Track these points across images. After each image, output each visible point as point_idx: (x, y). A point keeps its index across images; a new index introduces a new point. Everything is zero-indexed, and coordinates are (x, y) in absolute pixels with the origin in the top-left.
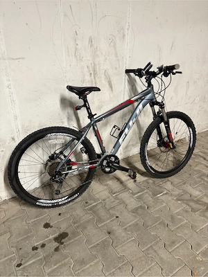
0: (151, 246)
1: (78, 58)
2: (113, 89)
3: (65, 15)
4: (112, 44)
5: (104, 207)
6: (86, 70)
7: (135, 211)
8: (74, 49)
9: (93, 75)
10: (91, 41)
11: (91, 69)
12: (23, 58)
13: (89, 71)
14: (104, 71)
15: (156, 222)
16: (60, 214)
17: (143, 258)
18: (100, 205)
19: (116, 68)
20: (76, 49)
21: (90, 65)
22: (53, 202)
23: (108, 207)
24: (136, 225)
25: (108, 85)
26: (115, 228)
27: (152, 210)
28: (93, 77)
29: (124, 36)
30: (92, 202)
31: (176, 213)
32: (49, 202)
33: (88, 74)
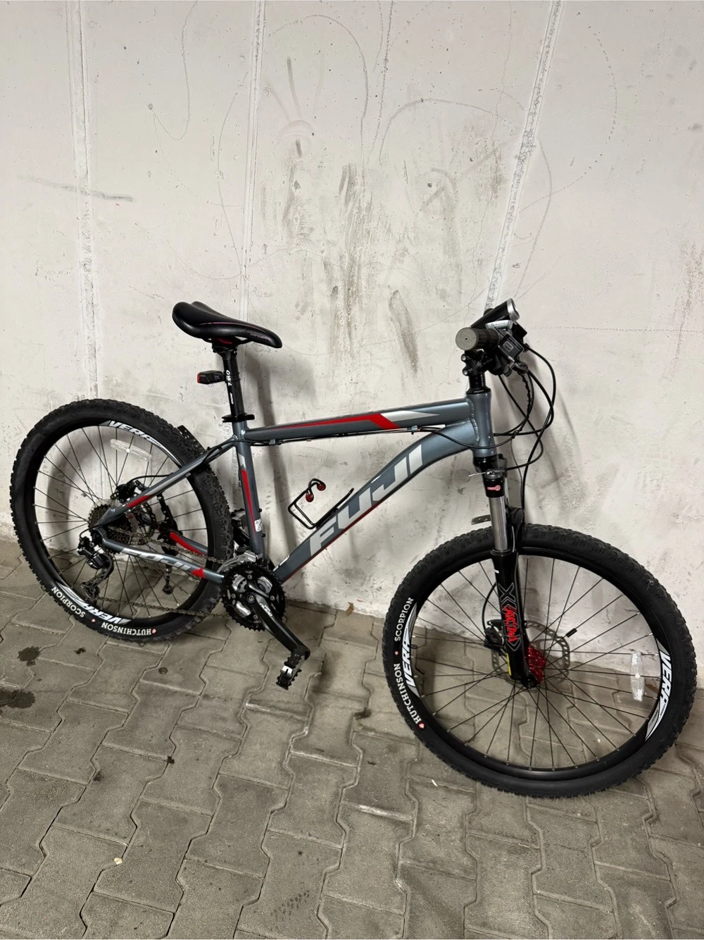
0: (125, 904)
1: (296, 229)
2: (421, 362)
3: (268, 90)
4: (437, 204)
5: (180, 712)
6: (318, 273)
7: (232, 787)
8: (283, 199)
9: (341, 295)
10: (349, 179)
11: (337, 274)
12: (130, 199)
13: (330, 280)
14: (387, 294)
15: (238, 864)
16: (80, 651)
17: (65, 906)
18: (178, 702)
19: (443, 295)
20: (291, 199)
21: (334, 261)
22: (91, 609)
23: (188, 719)
24: (182, 820)
25: (397, 344)
26: (126, 779)
27: (279, 827)
28: (340, 301)
29: (498, 181)
30: (177, 677)
31: (331, 900)
32: (84, 604)
33: (324, 288)
